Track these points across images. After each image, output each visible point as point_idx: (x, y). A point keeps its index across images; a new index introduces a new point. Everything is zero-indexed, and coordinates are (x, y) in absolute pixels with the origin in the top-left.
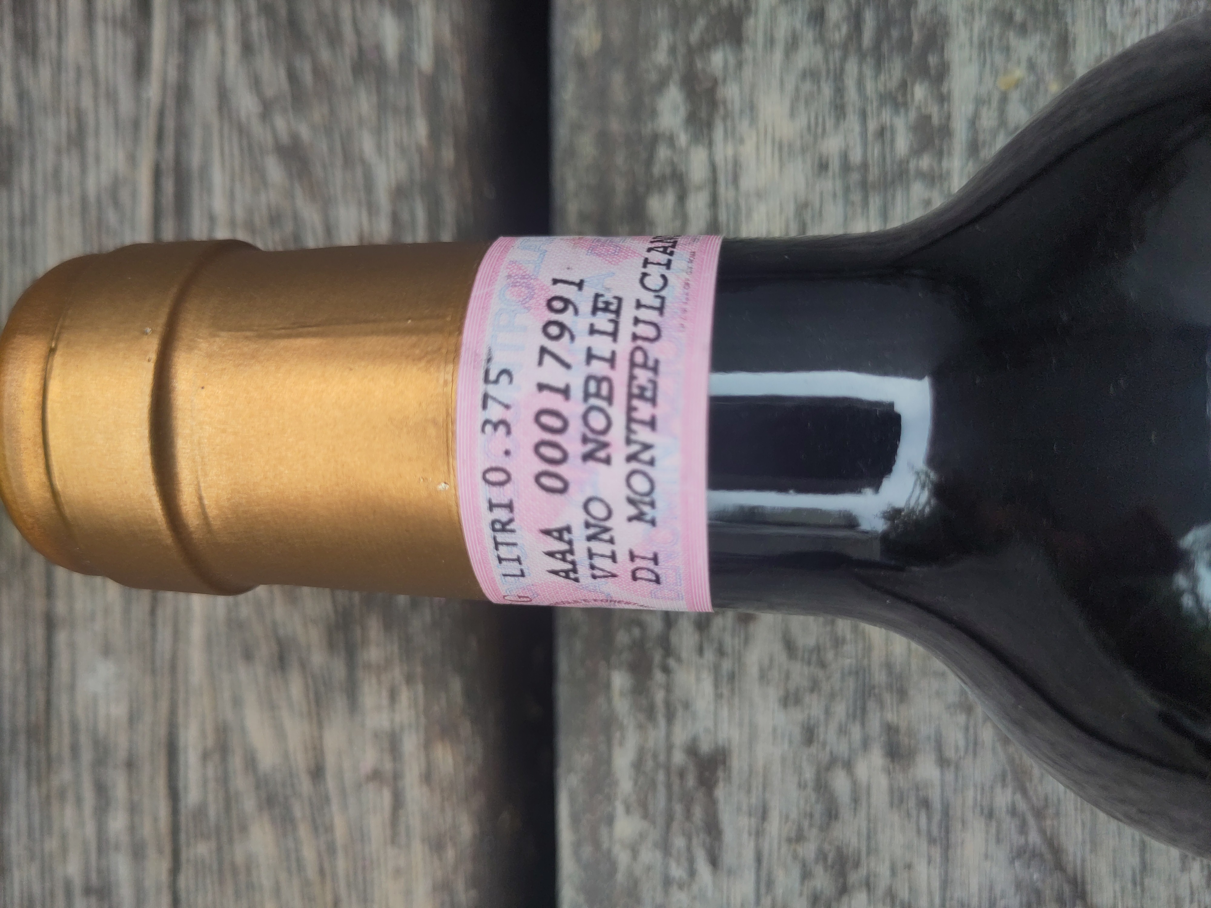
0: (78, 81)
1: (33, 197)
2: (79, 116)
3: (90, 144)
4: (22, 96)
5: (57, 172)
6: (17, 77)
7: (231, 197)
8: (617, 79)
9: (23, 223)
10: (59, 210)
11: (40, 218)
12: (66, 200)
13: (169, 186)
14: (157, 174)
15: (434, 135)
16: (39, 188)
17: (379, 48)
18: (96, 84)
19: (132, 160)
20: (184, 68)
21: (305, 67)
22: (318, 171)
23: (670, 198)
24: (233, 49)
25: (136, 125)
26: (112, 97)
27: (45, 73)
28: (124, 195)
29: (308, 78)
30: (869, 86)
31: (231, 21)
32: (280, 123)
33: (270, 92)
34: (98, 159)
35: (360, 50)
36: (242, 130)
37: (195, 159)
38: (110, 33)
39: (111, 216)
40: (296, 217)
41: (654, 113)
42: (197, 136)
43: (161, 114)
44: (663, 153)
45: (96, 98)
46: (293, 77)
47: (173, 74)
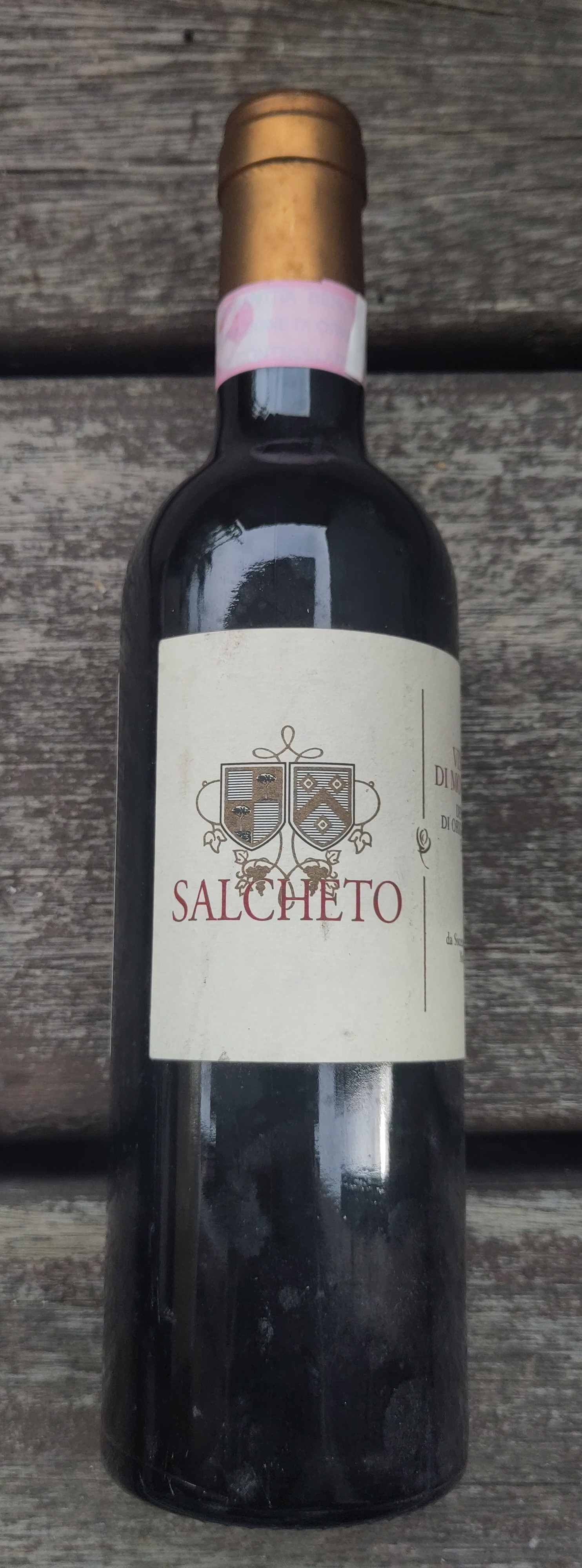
0: (134, 126)
1: (71, 103)
2: (115, 128)
3: (100, 134)
4: (127, 96)
5: (86, 116)
6: (137, 93)
7: (67, 211)
8: (112, 403)
9: (60, 98)
10: (64, 118)
11: (61, 107)
12: (70, 121)
13: (76, 177)
14: (82, 171)
15: (96, 316)
16: (77, 107)
17: (144, 286)
18: (133, 136)
19: (89, 158)
20: (138, 185)
21: (136, 248)
22: (79, 256)
23: (50, 429)
24: (147, 210)
25: (109, 159)
26: (124, 145)
27: (139, 108)
28: (71, 153)
29: (129, 250)
30: (101, 523)
31: (163, 209)
32: (106, 236)
33: (124, 230)
34: (92, 138)
35: (143, 278)
36: (103, 216)
37: (89, 191)
38: (160, 143)
39: (60, 146)
40: (55, 245)
41: (93, 420)
42: (101, 192)
43: (115, 173)
44: (73, 425)
45: (124, 137)
46: (131, 242)
47: (134, 178)
